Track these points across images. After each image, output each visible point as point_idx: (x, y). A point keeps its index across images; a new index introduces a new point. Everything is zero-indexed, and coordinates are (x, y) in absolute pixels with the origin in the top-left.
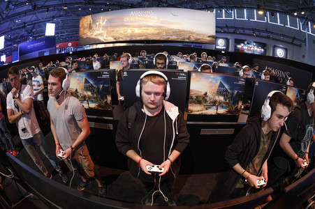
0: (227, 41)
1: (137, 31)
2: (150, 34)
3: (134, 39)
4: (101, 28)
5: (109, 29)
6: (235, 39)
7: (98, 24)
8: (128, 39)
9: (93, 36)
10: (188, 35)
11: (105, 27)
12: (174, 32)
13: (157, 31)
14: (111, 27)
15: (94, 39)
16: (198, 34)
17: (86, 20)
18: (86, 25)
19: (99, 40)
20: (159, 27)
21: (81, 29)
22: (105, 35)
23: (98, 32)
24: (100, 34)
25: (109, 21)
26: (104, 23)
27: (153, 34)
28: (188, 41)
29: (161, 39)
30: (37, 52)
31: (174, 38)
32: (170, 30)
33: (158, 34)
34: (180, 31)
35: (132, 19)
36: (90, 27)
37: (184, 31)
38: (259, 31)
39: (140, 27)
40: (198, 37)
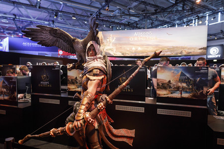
1: (140, 49)
2: (150, 51)
3: (137, 55)
4: (111, 44)
5: (118, 46)
7: (108, 40)
8: (133, 55)
10: (180, 50)
11: (115, 44)
12: (168, 49)
13: (155, 49)
14: (120, 44)
16: (189, 49)
19: (109, 54)
20: (157, 46)
22: (115, 50)
23: (108, 48)
24: (110, 49)
25: (118, 39)
26: (114, 40)
27: (152, 51)
28: (180, 55)
32: (166, 47)
35: (136, 39)
36: (102, 43)
39: (142, 45)
40: (189, 51)
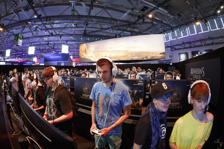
0: (187, 54)
1: (113, 55)
2: (121, 56)
4: (92, 52)
5: (96, 53)
6: (192, 52)
7: (90, 49)
9: (87, 57)
10: (146, 55)
11: (94, 52)
12: (136, 54)
13: (125, 54)
14: (98, 52)
15: (88, 59)
16: (153, 53)
17: (83, 47)
18: (83, 50)
19: (90, 60)
20: (126, 51)
21: (81, 52)
22: (94, 57)
24: (91, 56)
25: (97, 48)
26: (93, 49)
27: (123, 56)
28: (145, 59)
29: (128, 60)
30: (56, 62)
31: (136, 58)
33: (126, 56)
34: (140, 53)
36: (86, 52)
37: (143, 52)
38: (204, 40)
39: (115, 52)
40: (153, 55)
